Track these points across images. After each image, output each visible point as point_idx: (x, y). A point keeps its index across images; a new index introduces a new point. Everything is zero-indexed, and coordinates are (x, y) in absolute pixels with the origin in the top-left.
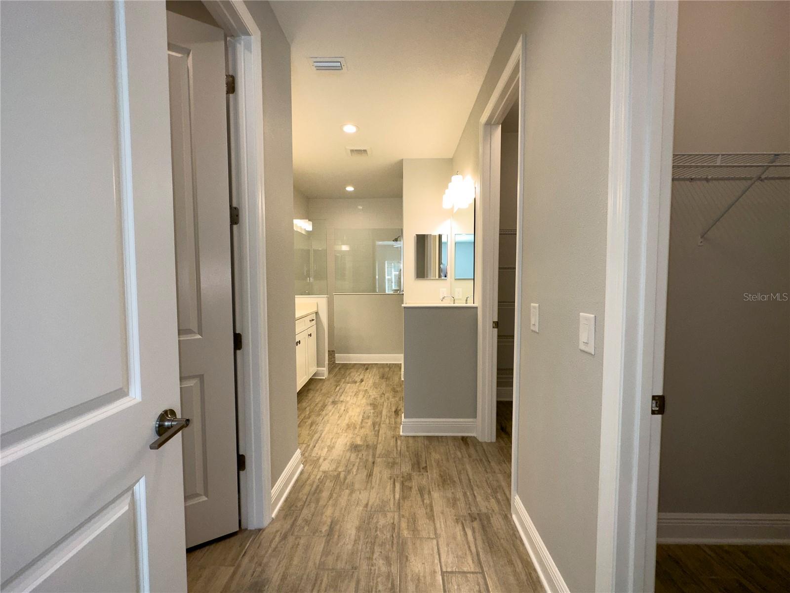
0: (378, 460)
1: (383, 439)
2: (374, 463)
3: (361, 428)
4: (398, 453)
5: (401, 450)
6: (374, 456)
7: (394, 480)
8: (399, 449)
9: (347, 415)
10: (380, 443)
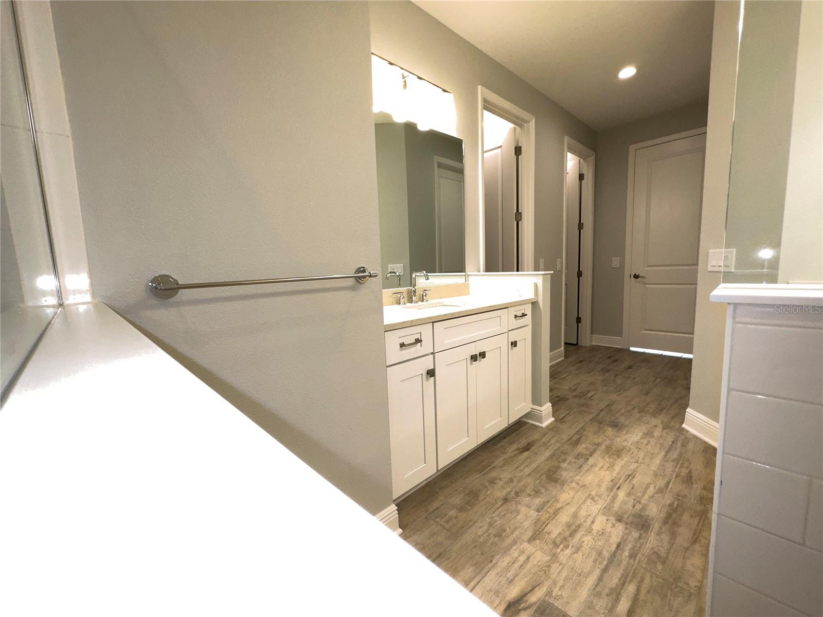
0: (595, 411)
1: (576, 424)
2: (601, 411)
3: (598, 445)
6: (598, 414)
9: (615, 474)
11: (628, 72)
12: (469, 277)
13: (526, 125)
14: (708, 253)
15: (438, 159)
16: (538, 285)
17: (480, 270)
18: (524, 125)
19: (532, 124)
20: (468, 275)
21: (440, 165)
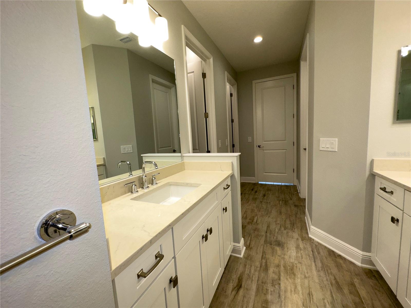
0: (263, 233)
1: (259, 248)
2: (266, 232)
3: (278, 267)
4: (251, 235)
5: (249, 237)
6: (266, 236)
7: (256, 223)
8: (250, 238)
10: (262, 245)
11: (258, 40)
12: (184, 157)
13: (208, 60)
14: (319, 140)
15: (151, 77)
16: (233, 163)
17: (190, 152)
18: (207, 60)
19: (211, 60)
20: (183, 156)
21: (153, 81)
